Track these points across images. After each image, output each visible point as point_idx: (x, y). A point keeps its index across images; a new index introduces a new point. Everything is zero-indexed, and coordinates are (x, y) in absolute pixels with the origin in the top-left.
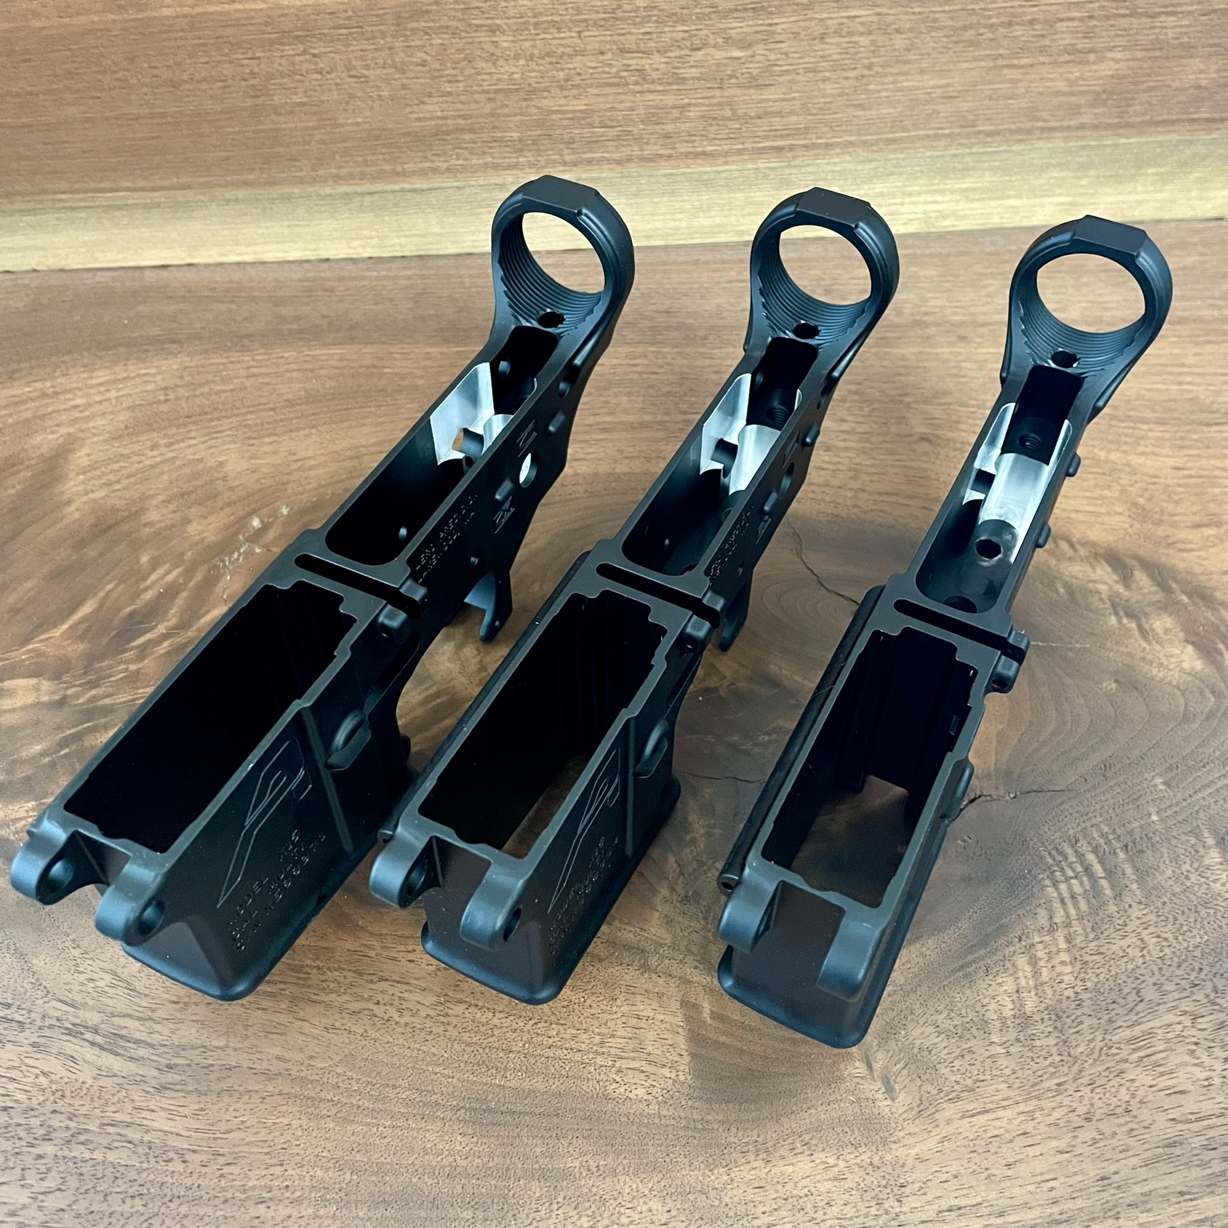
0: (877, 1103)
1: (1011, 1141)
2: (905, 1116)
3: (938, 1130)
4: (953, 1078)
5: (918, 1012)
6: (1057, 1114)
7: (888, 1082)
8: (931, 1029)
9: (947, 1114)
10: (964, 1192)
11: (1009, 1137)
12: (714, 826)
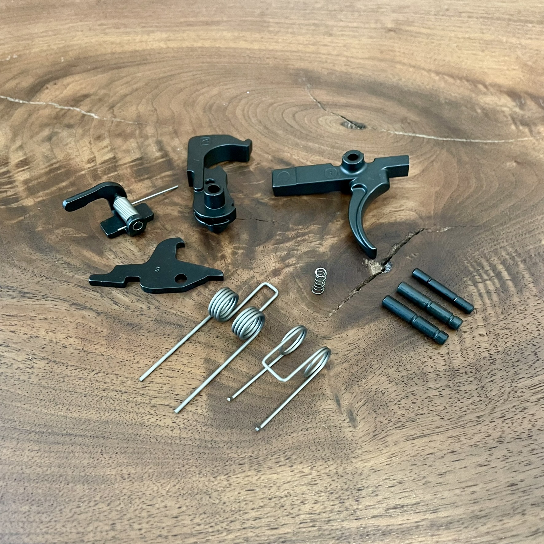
0: (343, 430)
1: (442, 457)
2: (363, 438)
3: (388, 449)
4: (400, 412)
5: (375, 367)
6: (477, 438)
7: (352, 415)
8: (384, 378)
9: (394, 438)
10: (407, 494)
11: (440, 454)
12: (238, 248)
